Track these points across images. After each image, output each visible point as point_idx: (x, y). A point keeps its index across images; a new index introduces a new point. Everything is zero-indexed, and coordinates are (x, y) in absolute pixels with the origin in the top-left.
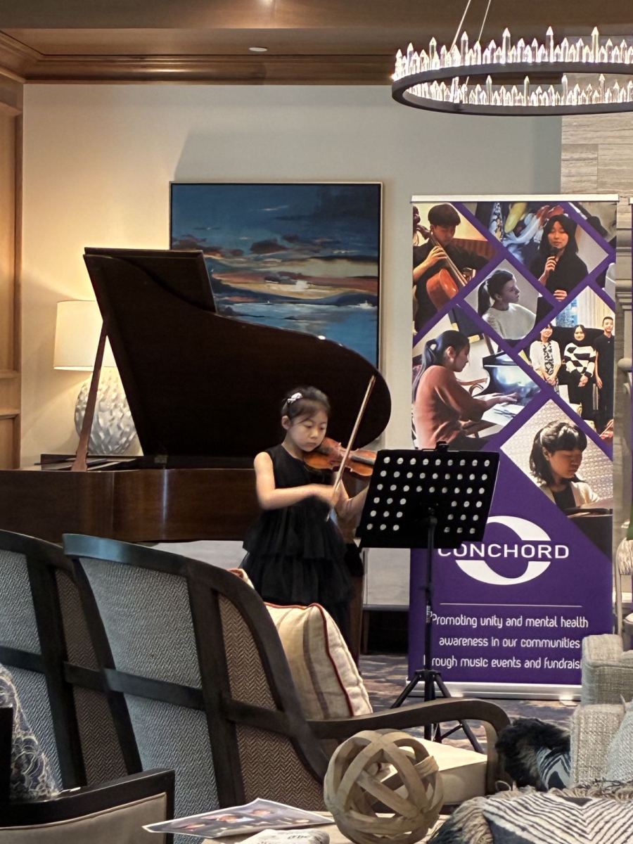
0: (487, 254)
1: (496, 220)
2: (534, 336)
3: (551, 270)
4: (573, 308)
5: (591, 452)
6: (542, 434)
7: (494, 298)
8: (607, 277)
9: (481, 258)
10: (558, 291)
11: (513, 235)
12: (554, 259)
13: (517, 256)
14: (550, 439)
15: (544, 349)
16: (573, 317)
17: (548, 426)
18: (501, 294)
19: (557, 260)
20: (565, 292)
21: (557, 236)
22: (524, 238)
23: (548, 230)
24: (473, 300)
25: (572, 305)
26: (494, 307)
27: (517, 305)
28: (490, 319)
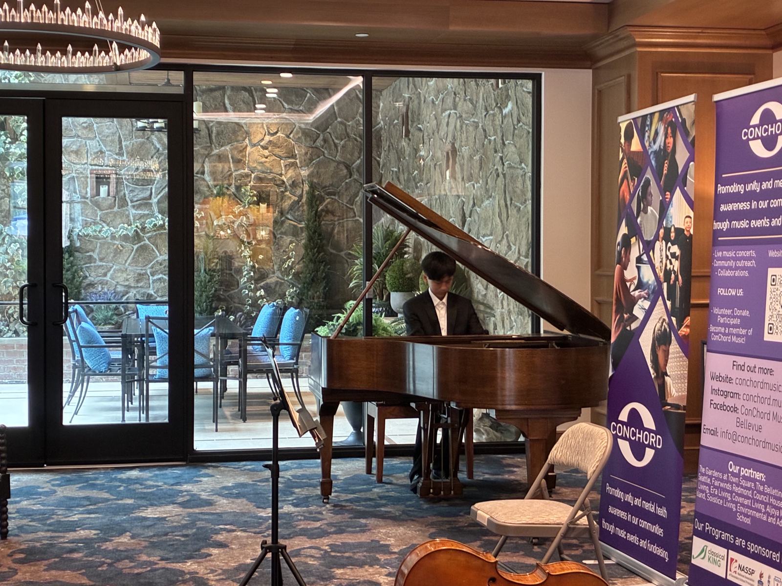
1: (647, 131)
2: (657, 238)
3: (666, 173)
6: (656, 329)
7: (643, 203)
8: (688, 176)
9: (640, 166)
10: (667, 193)
11: (653, 143)
12: (667, 163)
13: (653, 162)
14: (659, 334)
15: (660, 249)
16: (671, 217)
17: (659, 321)
18: (646, 198)
20: (669, 193)
21: (669, 141)
22: (656, 147)
23: (666, 136)
24: (634, 206)
26: (643, 210)
27: (652, 208)
28: (641, 221)
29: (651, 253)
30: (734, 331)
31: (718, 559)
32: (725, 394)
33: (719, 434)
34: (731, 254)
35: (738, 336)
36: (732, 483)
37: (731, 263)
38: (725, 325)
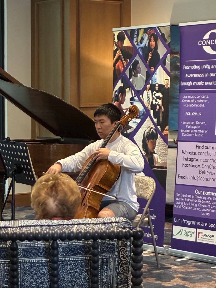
0: (132, 53)
1: (135, 37)
2: (145, 89)
3: (150, 58)
4: (156, 75)
5: (159, 140)
6: (146, 132)
7: (134, 72)
8: (167, 61)
9: (131, 54)
10: (152, 68)
11: (140, 43)
12: (151, 53)
13: (141, 53)
14: (148, 134)
15: (148, 94)
16: (156, 79)
17: (147, 129)
18: (136, 70)
19: (152, 53)
20: (153, 68)
21: (152, 43)
22: (143, 45)
23: (150, 41)
24: (127, 73)
25: (156, 74)
26: (134, 75)
27: (140, 75)
28: (132, 81)
29: (141, 96)
30: (196, 131)
31: (190, 234)
32: (192, 160)
33: (189, 178)
34: (193, 97)
35: (198, 133)
36: (198, 199)
37: (193, 101)
38: (190, 129)
